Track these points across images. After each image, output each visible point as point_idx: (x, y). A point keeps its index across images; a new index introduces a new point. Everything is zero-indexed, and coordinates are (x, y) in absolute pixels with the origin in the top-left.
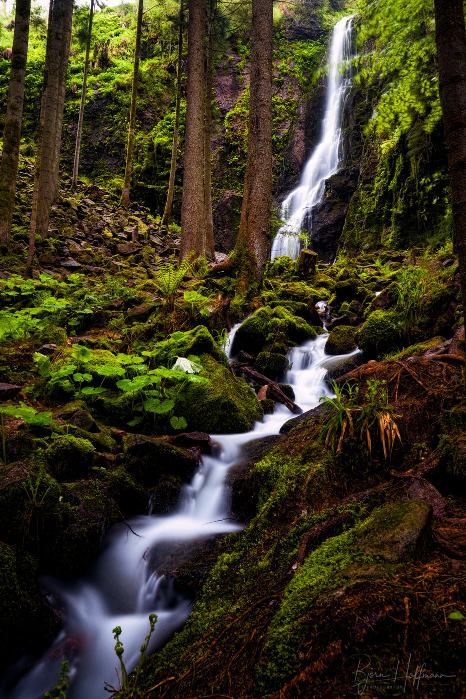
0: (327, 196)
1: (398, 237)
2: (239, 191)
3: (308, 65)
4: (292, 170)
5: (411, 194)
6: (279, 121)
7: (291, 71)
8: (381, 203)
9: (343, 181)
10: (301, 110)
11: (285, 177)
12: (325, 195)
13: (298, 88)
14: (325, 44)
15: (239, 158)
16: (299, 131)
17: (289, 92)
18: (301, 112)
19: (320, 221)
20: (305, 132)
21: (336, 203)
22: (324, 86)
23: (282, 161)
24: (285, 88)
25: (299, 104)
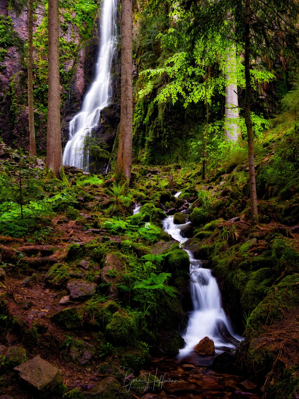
1: (149, 156)
2: (36, 108)
3: (86, 18)
4: (75, 98)
5: (158, 129)
6: (65, 59)
7: (73, 20)
8: (138, 132)
9: (112, 112)
10: (82, 53)
11: (70, 103)
12: (100, 121)
13: (78, 35)
14: (98, 4)
15: (35, 83)
16: (80, 69)
17: (72, 37)
18: (81, 55)
20: (84, 71)
21: (108, 128)
22: (97, 38)
23: (68, 91)
24: (69, 32)
25: (80, 48)
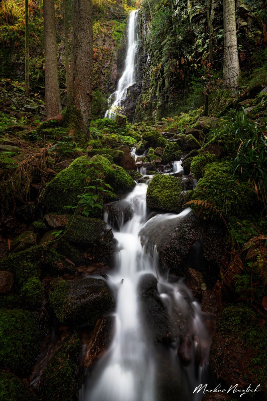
4: (112, 83)
5: (165, 95)
7: (110, 34)
9: (135, 89)
10: (115, 54)
11: (108, 86)
12: (127, 95)
14: (126, 23)
16: (114, 64)
17: (110, 45)
20: (117, 65)
21: (132, 99)
22: (126, 43)
25: (114, 51)
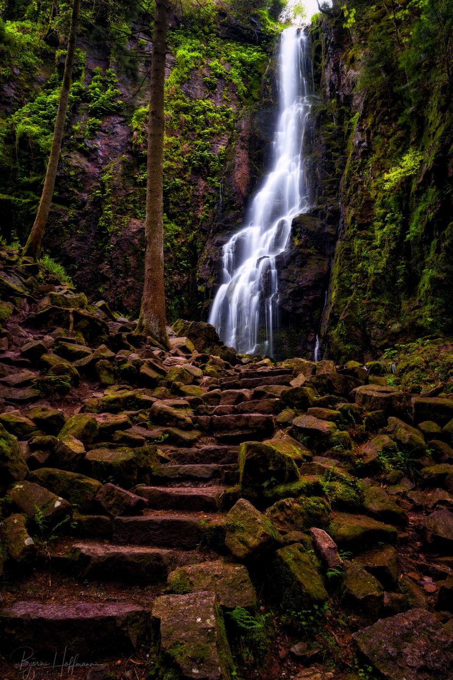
0: (297, 243)
4: (233, 202)
6: (212, 134)
7: (227, 73)
8: (393, 260)
11: (223, 211)
12: (292, 241)
13: (235, 97)
14: (268, 53)
16: (241, 151)
17: (225, 100)
18: (243, 126)
19: (290, 279)
20: (249, 154)
22: (271, 100)
23: (217, 189)
24: (219, 93)
25: (240, 116)
